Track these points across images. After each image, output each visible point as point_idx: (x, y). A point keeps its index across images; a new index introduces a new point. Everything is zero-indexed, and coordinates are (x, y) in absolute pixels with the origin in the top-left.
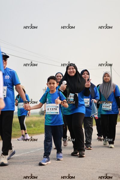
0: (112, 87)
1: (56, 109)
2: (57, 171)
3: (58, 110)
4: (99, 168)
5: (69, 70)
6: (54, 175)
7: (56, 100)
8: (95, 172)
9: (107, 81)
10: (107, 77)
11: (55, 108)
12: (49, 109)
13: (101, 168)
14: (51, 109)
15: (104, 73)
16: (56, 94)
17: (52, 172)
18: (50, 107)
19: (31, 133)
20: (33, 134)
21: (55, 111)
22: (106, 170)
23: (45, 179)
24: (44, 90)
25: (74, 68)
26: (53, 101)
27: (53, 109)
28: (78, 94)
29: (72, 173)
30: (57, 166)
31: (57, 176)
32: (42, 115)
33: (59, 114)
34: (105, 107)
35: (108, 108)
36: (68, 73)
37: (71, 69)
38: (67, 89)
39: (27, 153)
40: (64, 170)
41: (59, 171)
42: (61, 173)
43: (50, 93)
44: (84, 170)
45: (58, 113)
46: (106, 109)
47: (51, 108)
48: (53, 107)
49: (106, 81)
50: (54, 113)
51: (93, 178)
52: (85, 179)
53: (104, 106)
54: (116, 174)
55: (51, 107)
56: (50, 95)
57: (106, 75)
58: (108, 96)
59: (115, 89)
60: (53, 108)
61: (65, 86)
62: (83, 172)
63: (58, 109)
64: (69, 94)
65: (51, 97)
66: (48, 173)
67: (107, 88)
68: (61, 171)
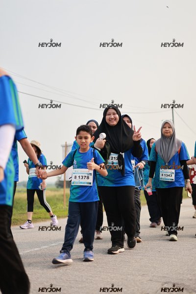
0: (176, 145)
1: (88, 178)
2: (85, 280)
3: (91, 180)
4: (153, 275)
5: (107, 117)
6: (80, 286)
7: (88, 163)
8: (147, 281)
9: (168, 136)
10: (167, 129)
11: (87, 175)
12: (78, 178)
13: (157, 274)
14: (81, 177)
15: (163, 122)
16: (89, 154)
17: (77, 281)
18: (79, 173)
19: (42, 217)
20: (45, 218)
21: (86, 181)
22: (164, 277)
23: (65, 292)
24: (63, 147)
25: (116, 113)
26: (84, 165)
27: (84, 177)
28: (123, 154)
29: (108, 282)
30: (84, 270)
31: (85, 287)
32: (59, 187)
33: (92, 185)
34: (164, 177)
35: (168, 177)
36: (107, 121)
37: (112, 115)
38: (107, 147)
39: (36, 249)
40: (96, 277)
41: (87, 279)
42: (91, 282)
43: (80, 152)
44: (129, 276)
45: (90, 183)
46: (166, 179)
47: (81, 175)
48: (83, 173)
49: (166, 134)
50: (84, 183)
51: (143, 290)
52: (129, 292)
53: (162, 175)
54: (181, 284)
55: (81, 173)
56: (79, 155)
57: (166, 125)
58: (170, 158)
59: (180, 148)
60: (83, 175)
61: (104, 142)
62: (126, 280)
63: (91, 178)
64: (110, 154)
65: (82, 159)
66: (70, 283)
67: (167, 146)
68: (91, 278)
